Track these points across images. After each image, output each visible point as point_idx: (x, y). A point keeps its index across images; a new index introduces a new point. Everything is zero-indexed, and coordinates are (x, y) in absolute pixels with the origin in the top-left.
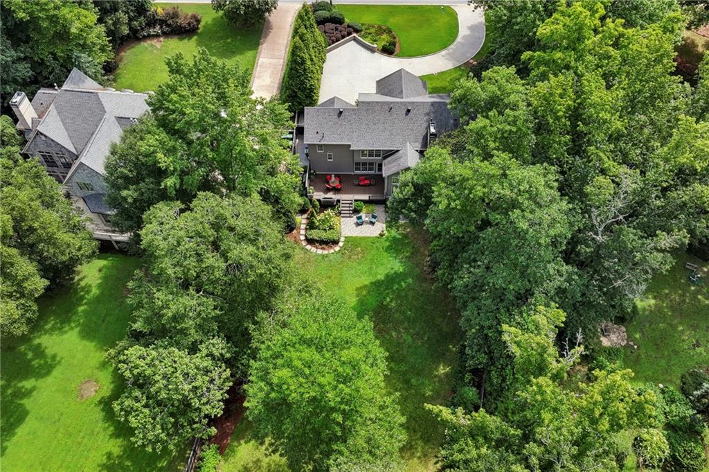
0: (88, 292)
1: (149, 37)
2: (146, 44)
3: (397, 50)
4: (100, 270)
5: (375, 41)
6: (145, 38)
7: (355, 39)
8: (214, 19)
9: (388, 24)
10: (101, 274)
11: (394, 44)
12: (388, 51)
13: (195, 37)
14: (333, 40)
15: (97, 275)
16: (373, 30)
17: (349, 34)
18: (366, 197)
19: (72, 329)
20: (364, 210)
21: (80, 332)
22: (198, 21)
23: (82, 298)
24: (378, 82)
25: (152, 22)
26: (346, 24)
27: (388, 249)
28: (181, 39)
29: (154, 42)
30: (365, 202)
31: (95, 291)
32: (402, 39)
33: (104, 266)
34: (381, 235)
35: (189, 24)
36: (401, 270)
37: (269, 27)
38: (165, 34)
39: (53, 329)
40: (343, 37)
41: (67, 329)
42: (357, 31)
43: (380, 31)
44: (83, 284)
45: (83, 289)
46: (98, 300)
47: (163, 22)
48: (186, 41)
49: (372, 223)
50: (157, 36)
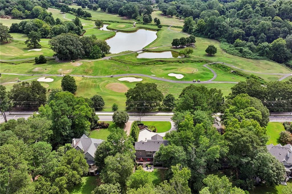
0: (83, 184)
1: (97, 128)
2: (96, 130)
3: (156, 131)
4: (86, 179)
5: (151, 129)
6: (96, 129)
7: (146, 129)
8: (112, 125)
9: (154, 126)
10: (86, 180)
11: (156, 130)
12: (154, 131)
13: (107, 129)
14: (141, 129)
15: (85, 180)
16: (150, 127)
17: (145, 128)
18: (149, 163)
19: (80, 192)
20: (149, 166)
21: (82, 192)
22: (109, 125)
23: (82, 185)
24: (152, 137)
25: (98, 125)
26: (144, 126)
27: (154, 174)
28: (104, 129)
29: (98, 130)
30: (149, 164)
31: (85, 184)
32: (157, 128)
33: (87, 178)
34: (153, 171)
35: (107, 126)
36: (157, 179)
37: (126, 126)
38: (100, 128)
39: (75, 192)
40: (143, 128)
41: (78, 192)
42: (147, 127)
43: (152, 127)
44: (82, 182)
45: (82, 183)
46: (85, 186)
47: (100, 125)
48: (105, 129)
49: (151, 169)
50: (98, 128)
